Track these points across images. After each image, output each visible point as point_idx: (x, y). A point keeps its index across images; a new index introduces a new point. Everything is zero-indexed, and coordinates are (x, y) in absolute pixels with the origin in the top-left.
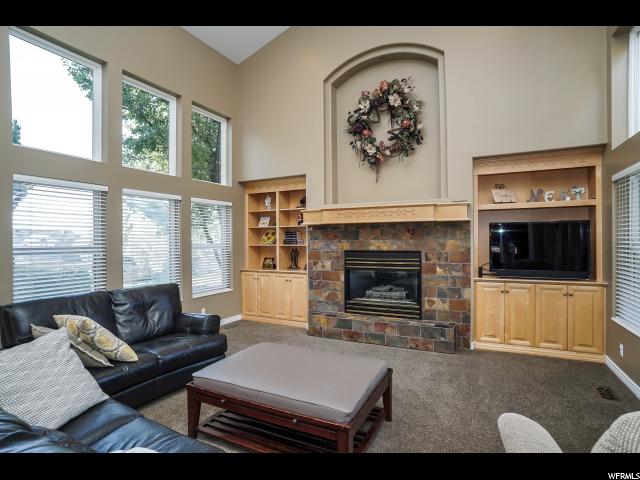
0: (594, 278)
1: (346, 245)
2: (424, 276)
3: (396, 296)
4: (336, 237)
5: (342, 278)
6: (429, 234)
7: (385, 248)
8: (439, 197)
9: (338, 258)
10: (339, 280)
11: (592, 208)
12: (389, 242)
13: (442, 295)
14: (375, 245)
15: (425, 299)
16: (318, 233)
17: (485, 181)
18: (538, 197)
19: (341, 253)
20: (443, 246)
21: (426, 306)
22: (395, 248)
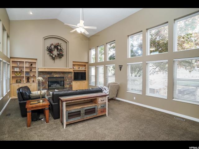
0: (86, 80)
1: (49, 76)
2: (65, 81)
3: (58, 86)
4: (46, 74)
5: (48, 83)
6: (65, 74)
7: (57, 76)
8: (67, 67)
9: (46, 79)
10: (46, 83)
11: (86, 70)
12: (58, 75)
13: (68, 84)
14: (55, 76)
15: (65, 85)
16: (41, 73)
17: (74, 65)
18: (79, 68)
19: (47, 78)
20: (68, 76)
21: (65, 87)
22: (59, 76)
